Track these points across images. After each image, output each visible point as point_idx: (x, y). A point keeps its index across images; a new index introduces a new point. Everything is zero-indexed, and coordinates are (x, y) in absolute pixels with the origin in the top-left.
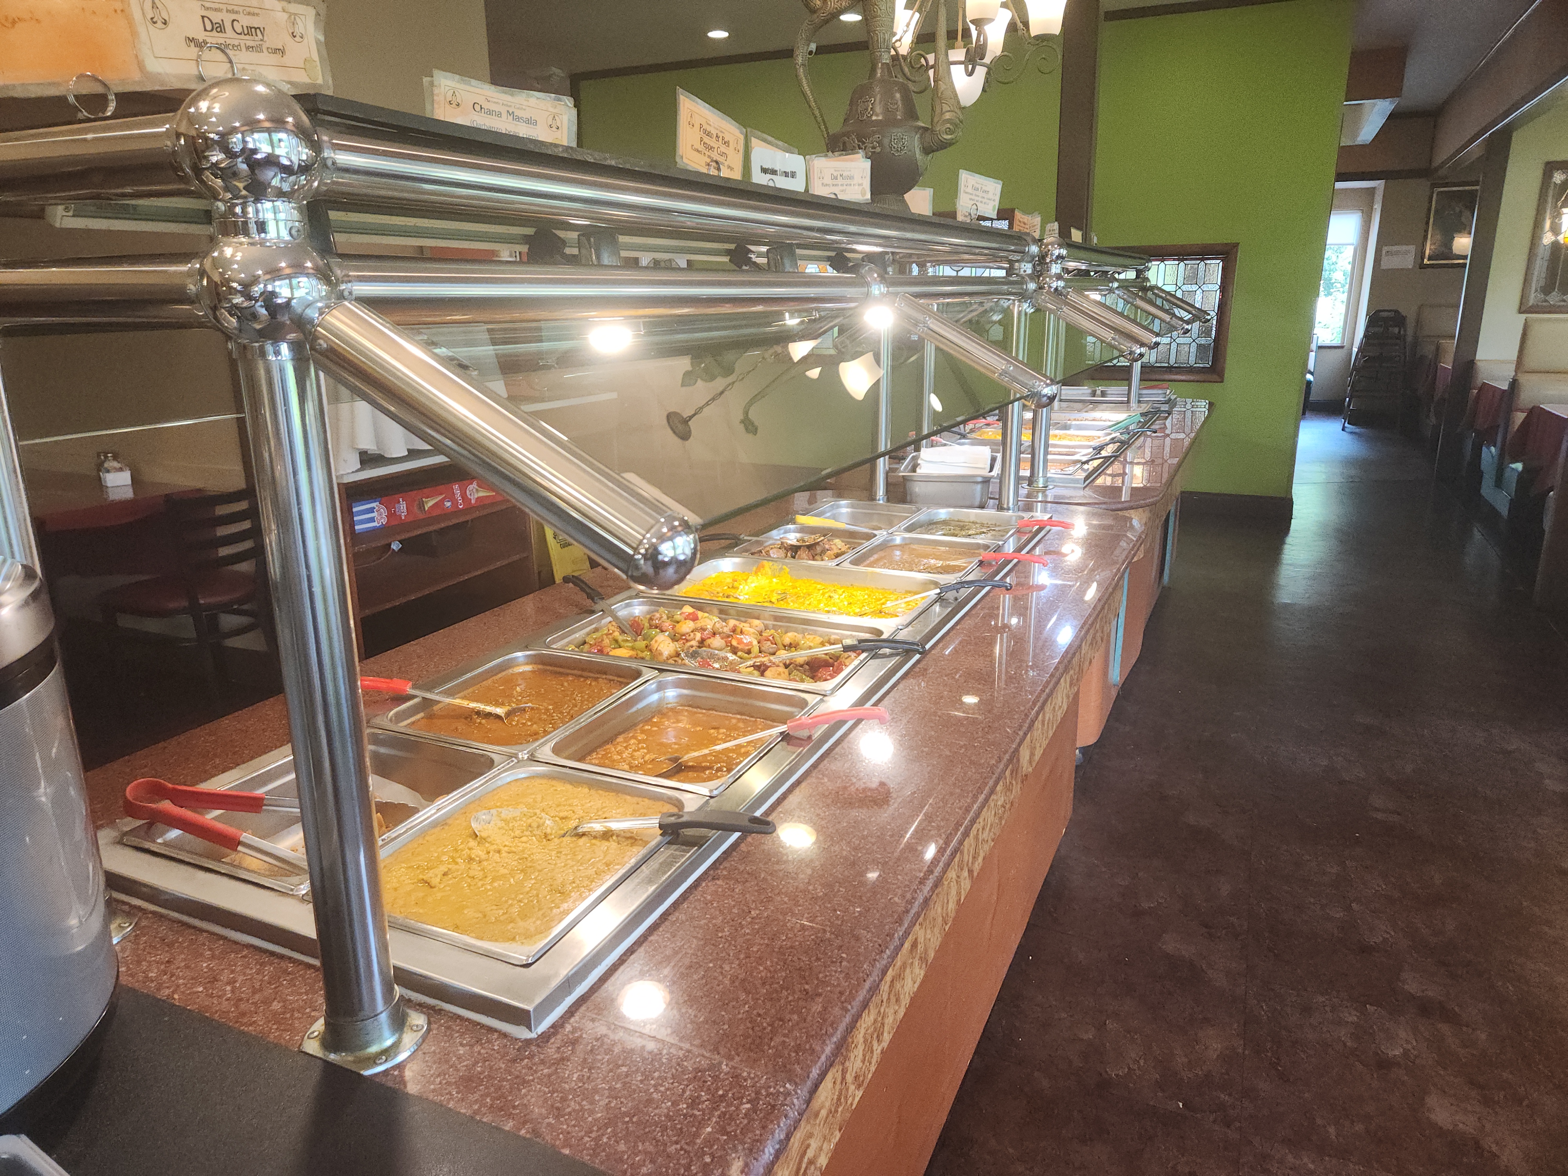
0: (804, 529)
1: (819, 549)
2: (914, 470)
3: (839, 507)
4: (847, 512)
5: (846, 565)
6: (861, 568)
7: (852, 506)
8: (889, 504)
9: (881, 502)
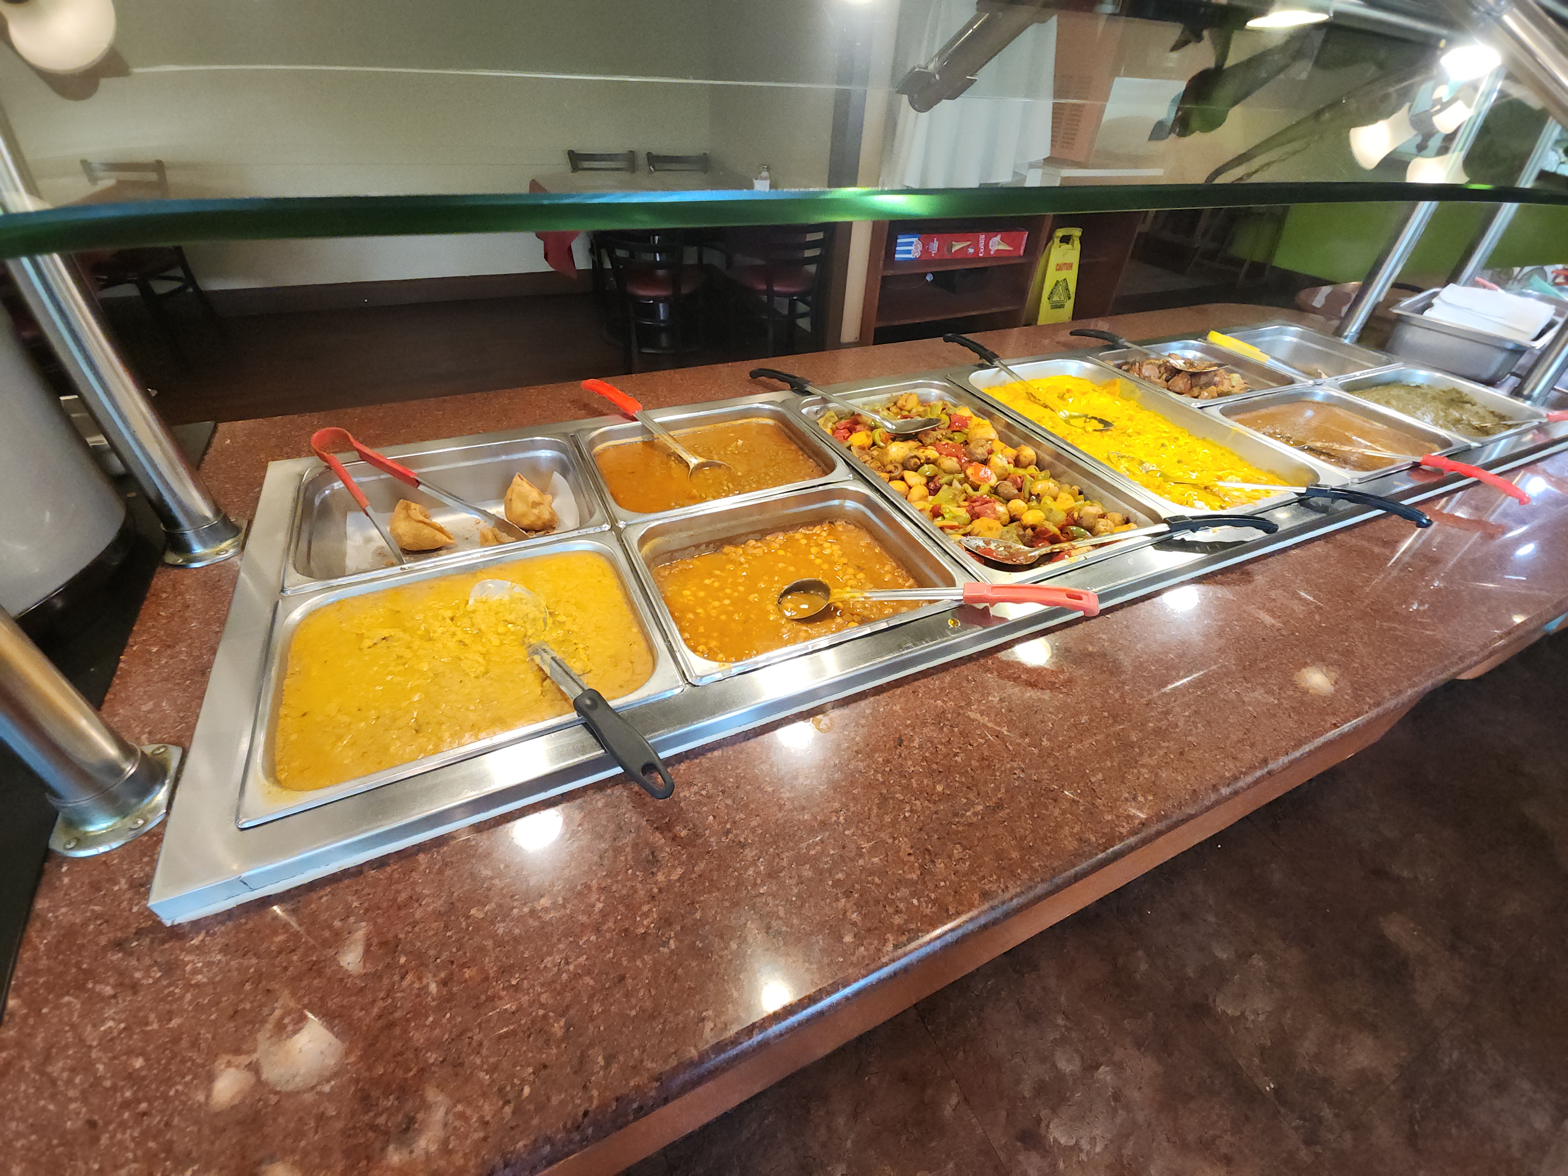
0: (1211, 351)
1: (1203, 379)
2: (1422, 311)
3: (1282, 333)
4: (1291, 342)
5: (1214, 412)
6: (1228, 422)
7: (1302, 337)
8: (1356, 347)
9: (1347, 341)
